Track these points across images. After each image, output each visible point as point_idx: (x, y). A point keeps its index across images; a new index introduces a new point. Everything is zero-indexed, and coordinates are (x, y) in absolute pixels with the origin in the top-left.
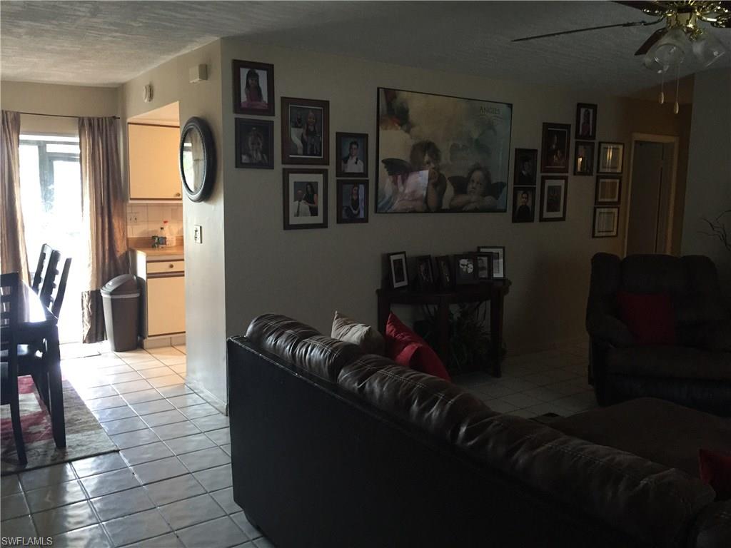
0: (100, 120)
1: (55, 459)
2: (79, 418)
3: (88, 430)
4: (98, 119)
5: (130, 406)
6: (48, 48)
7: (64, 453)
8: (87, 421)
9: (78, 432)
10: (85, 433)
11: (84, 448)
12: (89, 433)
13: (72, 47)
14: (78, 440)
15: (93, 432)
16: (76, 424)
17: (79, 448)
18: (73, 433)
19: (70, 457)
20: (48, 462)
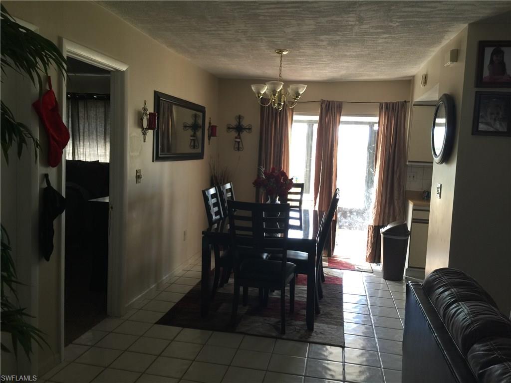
0: (395, 104)
1: (301, 338)
2: (333, 313)
3: (333, 324)
4: (393, 104)
5: (372, 316)
6: (348, 54)
7: (310, 336)
8: (337, 318)
9: (327, 323)
10: (330, 326)
11: (323, 336)
12: (333, 326)
13: (362, 51)
14: (323, 329)
15: (336, 326)
16: (328, 317)
17: (320, 335)
18: (323, 323)
19: (311, 340)
20: (297, 338)
